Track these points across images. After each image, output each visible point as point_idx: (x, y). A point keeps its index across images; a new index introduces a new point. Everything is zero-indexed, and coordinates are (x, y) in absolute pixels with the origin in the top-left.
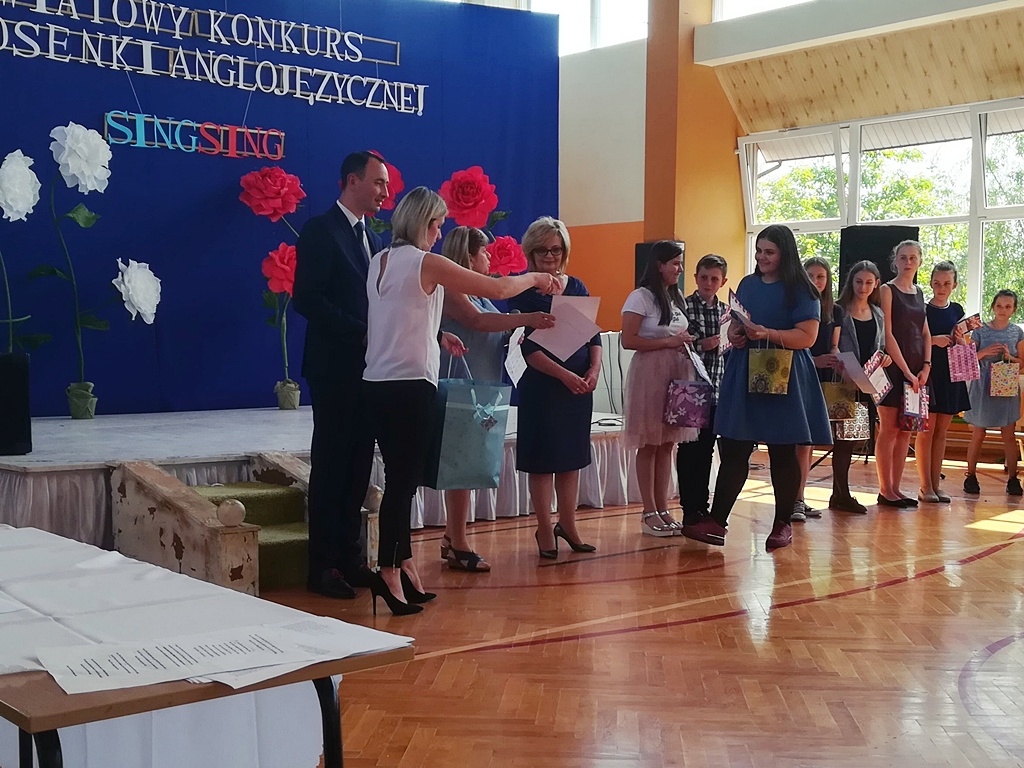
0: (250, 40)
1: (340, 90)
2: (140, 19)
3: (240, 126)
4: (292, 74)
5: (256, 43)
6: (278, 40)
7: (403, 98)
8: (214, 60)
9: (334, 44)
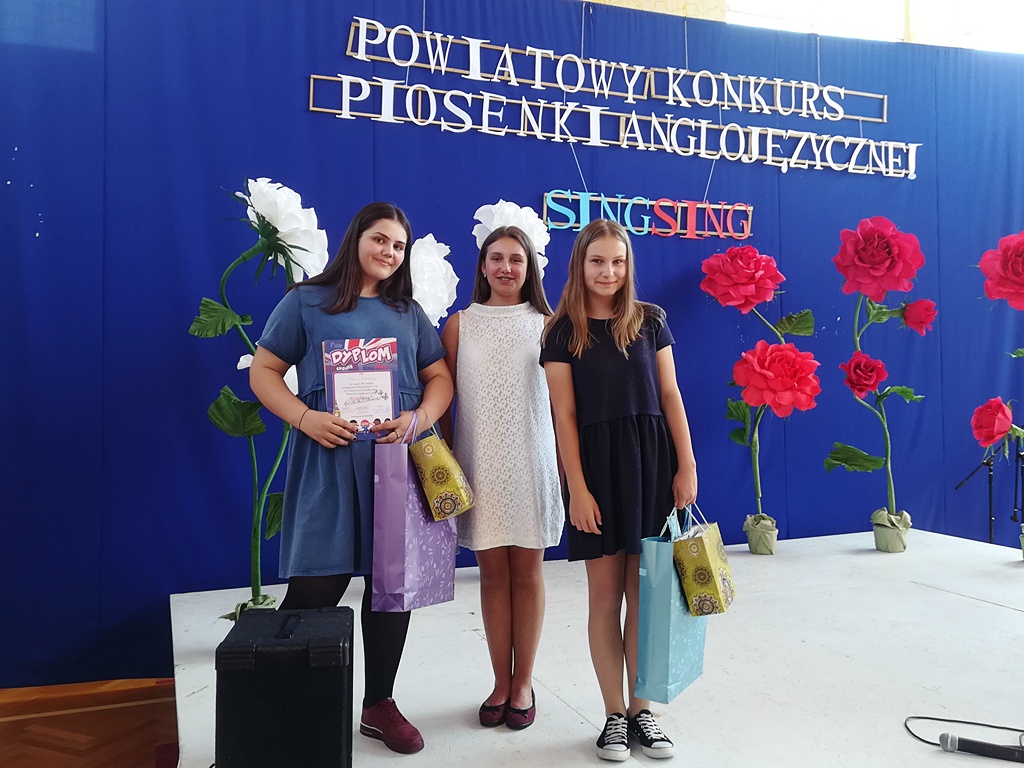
0: (714, 101)
1: (817, 154)
2: (588, 83)
3: (701, 201)
4: (763, 138)
5: (720, 103)
6: (747, 99)
7: (891, 160)
8: (672, 125)
9: (811, 101)
